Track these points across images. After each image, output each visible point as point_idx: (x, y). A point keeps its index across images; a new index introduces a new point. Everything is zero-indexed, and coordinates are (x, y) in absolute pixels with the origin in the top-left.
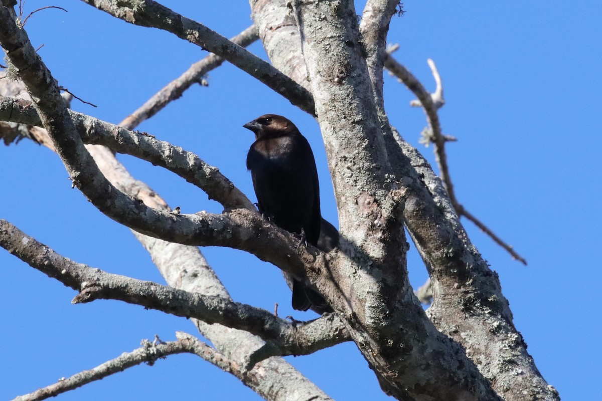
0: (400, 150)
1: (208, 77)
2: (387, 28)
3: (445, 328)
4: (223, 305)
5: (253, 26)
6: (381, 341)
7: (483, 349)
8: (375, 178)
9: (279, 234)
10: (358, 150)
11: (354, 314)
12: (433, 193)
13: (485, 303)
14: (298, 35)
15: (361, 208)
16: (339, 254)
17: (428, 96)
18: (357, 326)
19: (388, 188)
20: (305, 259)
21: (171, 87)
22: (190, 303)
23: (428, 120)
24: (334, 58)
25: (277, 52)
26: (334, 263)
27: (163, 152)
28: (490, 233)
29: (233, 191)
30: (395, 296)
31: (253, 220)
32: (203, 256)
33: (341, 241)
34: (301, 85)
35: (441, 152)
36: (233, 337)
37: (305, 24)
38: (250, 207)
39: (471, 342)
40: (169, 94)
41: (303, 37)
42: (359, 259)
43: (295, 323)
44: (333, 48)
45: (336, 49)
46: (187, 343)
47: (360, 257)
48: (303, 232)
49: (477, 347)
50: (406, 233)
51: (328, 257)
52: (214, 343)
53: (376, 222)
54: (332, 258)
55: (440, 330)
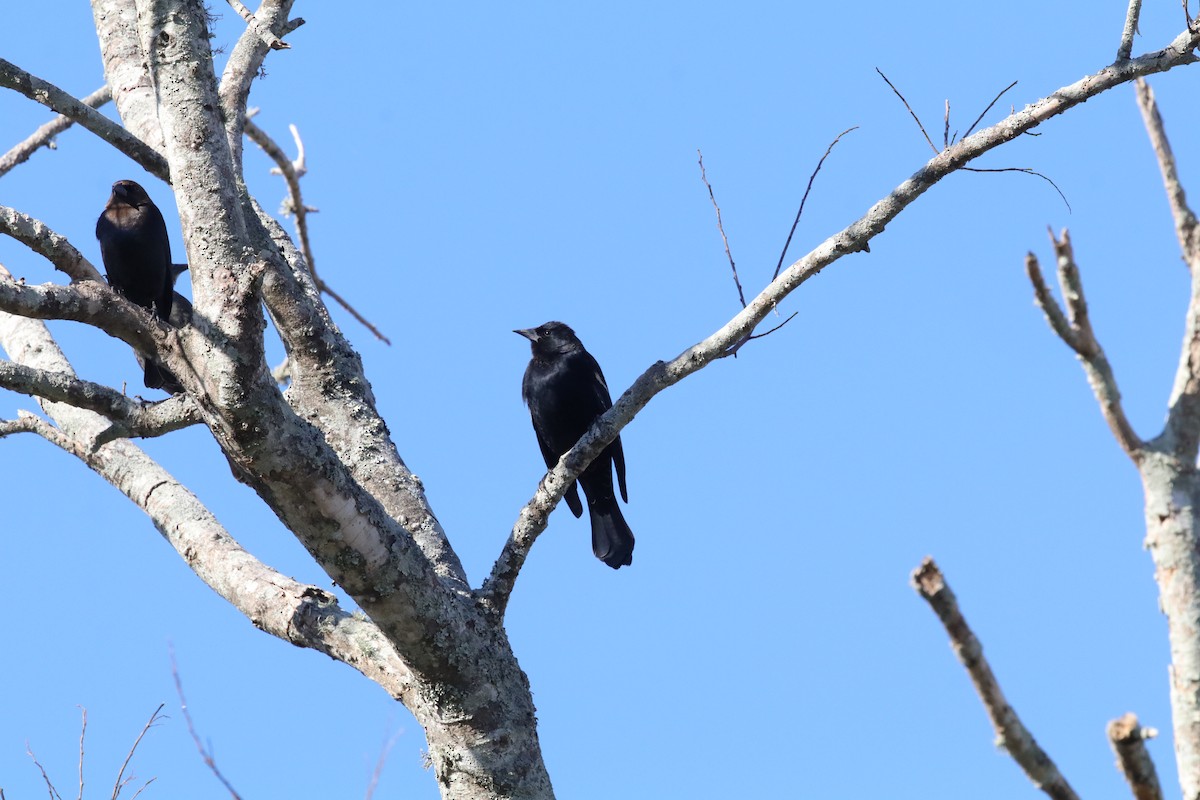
0: (259, 221)
1: (57, 140)
2: (248, 91)
3: (303, 412)
4: (68, 383)
5: (105, 87)
6: (235, 424)
7: (343, 434)
8: (232, 250)
9: (129, 308)
10: (215, 221)
11: (207, 395)
12: (293, 268)
13: (346, 385)
14: (154, 97)
15: (217, 282)
16: (193, 331)
17: (289, 163)
18: (210, 407)
19: (245, 262)
20: (156, 335)
21: (17, 149)
22: (34, 379)
23: (289, 189)
24: (191, 122)
25: (130, 115)
26: (187, 340)
27: (8, 219)
28: (352, 311)
29: (81, 262)
30: (251, 376)
31: (102, 293)
32: (47, 330)
33: (194, 317)
34: (156, 150)
35: (301, 223)
36: (78, 416)
37: (162, 85)
38: (99, 279)
39: (330, 427)
40: (15, 157)
41: (159, 99)
42: (213, 336)
43: (144, 403)
44: (190, 111)
45: (194, 112)
46: (29, 422)
47: (214, 335)
48: (154, 307)
49: (337, 432)
50: (264, 309)
51: (180, 333)
52: (57, 423)
53: (232, 297)
54: (185, 335)
55: (298, 414)
